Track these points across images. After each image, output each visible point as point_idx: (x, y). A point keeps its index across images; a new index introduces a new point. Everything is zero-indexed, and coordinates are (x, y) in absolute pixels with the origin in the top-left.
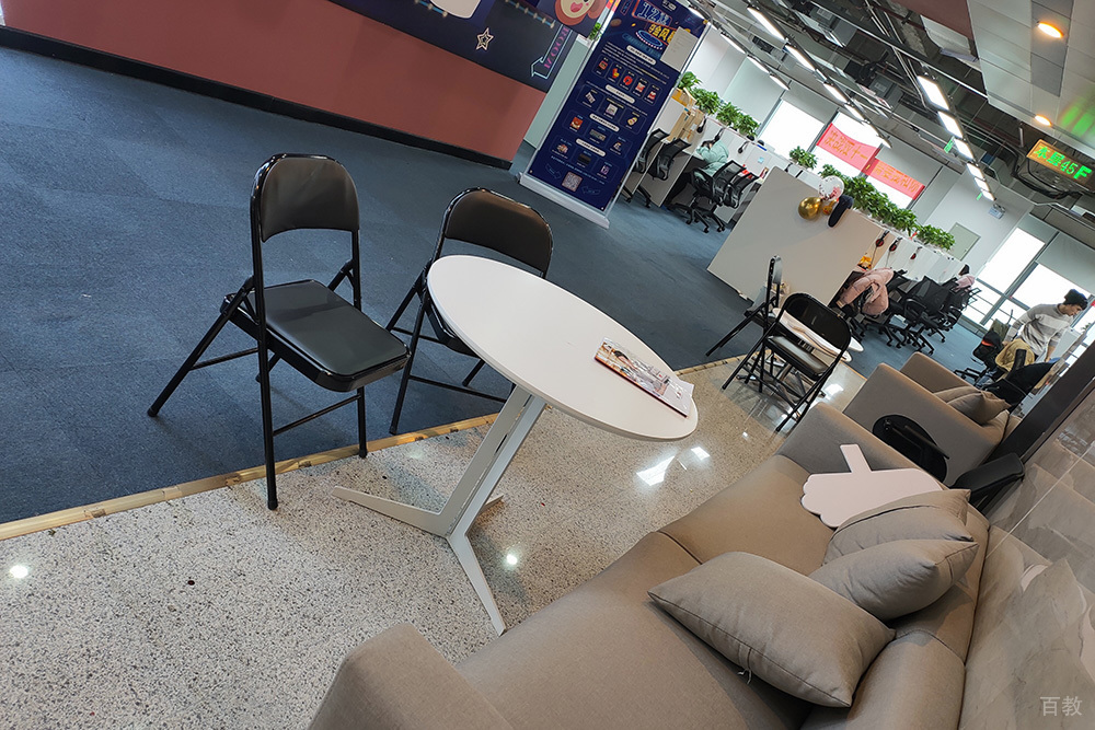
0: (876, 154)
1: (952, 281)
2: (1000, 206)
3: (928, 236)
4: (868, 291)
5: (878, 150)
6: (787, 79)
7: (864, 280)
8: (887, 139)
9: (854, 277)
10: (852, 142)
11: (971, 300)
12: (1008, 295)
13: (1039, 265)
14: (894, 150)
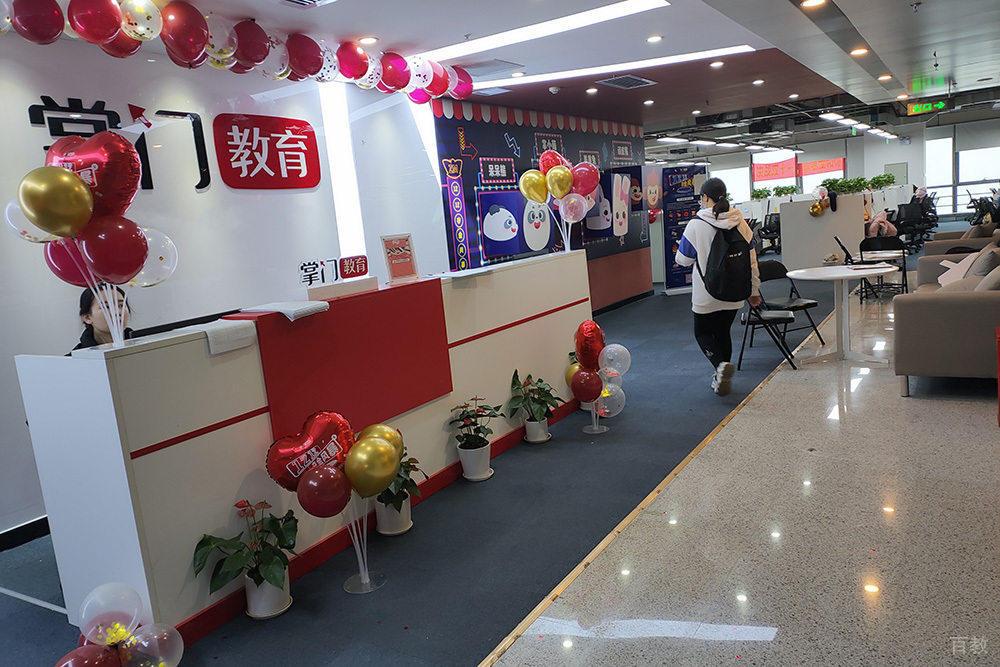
0: (796, 161)
1: (914, 198)
2: (903, 137)
3: (878, 183)
4: (880, 228)
5: (796, 157)
6: (705, 158)
7: (873, 225)
8: (797, 149)
9: (867, 226)
10: (776, 165)
11: (934, 201)
12: (956, 183)
13: (961, 153)
14: (807, 152)
